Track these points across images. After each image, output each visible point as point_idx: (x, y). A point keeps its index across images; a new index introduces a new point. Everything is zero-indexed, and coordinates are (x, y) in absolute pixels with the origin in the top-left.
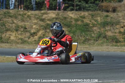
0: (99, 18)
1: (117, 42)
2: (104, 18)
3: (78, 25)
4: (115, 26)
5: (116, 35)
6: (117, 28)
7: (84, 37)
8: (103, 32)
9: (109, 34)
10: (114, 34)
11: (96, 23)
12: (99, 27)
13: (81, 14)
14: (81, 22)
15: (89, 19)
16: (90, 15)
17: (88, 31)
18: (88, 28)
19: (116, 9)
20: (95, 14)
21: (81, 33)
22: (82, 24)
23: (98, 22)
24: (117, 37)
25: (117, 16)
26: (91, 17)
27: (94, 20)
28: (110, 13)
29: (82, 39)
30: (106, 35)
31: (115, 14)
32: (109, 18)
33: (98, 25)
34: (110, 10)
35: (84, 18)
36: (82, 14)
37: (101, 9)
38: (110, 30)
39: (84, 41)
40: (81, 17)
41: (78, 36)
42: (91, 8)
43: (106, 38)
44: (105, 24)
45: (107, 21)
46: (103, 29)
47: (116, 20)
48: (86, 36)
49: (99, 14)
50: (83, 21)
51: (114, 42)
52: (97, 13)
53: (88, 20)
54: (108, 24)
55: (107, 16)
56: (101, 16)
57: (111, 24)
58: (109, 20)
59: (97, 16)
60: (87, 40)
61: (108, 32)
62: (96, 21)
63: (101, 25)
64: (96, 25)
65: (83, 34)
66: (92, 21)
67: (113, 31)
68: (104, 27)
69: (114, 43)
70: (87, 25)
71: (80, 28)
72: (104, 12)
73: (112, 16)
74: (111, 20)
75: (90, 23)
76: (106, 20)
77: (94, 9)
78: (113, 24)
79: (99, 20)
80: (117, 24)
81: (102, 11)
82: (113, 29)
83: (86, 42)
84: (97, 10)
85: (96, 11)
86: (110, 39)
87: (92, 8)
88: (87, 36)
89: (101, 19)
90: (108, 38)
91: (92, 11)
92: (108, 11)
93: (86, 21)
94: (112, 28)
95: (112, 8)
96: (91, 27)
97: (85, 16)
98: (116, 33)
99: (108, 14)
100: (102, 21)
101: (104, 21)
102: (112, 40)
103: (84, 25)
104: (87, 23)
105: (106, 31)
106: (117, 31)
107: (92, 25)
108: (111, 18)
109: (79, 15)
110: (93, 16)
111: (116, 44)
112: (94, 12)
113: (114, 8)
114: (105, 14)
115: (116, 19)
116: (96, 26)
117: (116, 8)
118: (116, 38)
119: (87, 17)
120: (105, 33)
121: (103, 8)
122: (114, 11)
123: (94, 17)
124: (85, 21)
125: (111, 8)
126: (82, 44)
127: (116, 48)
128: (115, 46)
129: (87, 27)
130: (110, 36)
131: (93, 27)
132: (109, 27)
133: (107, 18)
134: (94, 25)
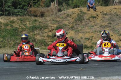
0: (28, 23)
1: (45, 46)
2: (32, 23)
3: (8, 29)
4: (43, 30)
5: (45, 38)
6: (45, 32)
7: (14, 41)
8: (32, 35)
9: (38, 38)
10: (43, 38)
11: (25, 27)
12: (28, 31)
13: (10, 19)
14: (10, 26)
15: (18, 23)
16: (19, 19)
17: (18, 35)
18: (17, 33)
19: (44, 14)
20: (24, 19)
21: (11, 37)
22: (12, 28)
23: (27, 26)
24: (46, 41)
25: (45, 20)
26: (20, 22)
27: (23, 24)
28: (38, 17)
29: (12, 43)
30: (35, 39)
31: (43, 18)
32: (37, 22)
33: (27, 30)
34: (38, 15)
35: (13, 22)
36: (12, 19)
37: (30, 14)
38: (39, 34)
39: (14, 45)
40: (10, 22)
41: (8, 40)
42: (19, 14)
43: (35, 42)
44: (34, 28)
45: (36, 26)
46: (32, 33)
47: (45, 25)
48: (15, 40)
49: (28, 18)
50: (12, 26)
51: (42, 45)
52: (25, 18)
53: (17, 25)
54: (36, 28)
55: (36, 21)
56: (30, 21)
57: (40, 29)
58: (38, 24)
59: (26, 21)
60: (17, 44)
61: (36, 36)
62: (25, 25)
63: (29, 29)
64: (25, 29)
65: (13, 38)
66: (21, 26)
67: (42, 35)
68: (33, 31)
69: (43, 47)
70: (17, 29)
71: (10, 32)
72: (32, 17)
73: (40, 20)
74: (39, 24)
75: (19, 27)
76: (34, 24)
77: (23, 14)
78: (41, 29)
79: (28, 24)
80: (45, 28)
81: (31, 16)
82: (42, 33)
83: (16, 46)
84: (26, 15)
85: (24, 16)
86: (39, 42)
87: (21, 13)
88: (17, 40)
89: (29, 24)
90: (37, 42)
91: (21, 16)
92: (36, 16)
93: (16, 25)
94: (40, 32)
95: (41, 13)
96: (20, 31)
97: (15, 20)
98: (44, 37)
99: (36, 18)
100: (31, 25)
101: (33, 25)
102: (41, 43)
103: (14, 30)
104: (16, 27)
105: (34, 35)
106: (46, 35)
107: (21, 29)
108: (40, 22)
109: (8, 19)
110: (22, 20)
111: (45, 47)
112: (23, 17)
113: (42, 12)
114: (34, 18)
115: (44, 23)
116: (25, 31)
117: (44, 12)
118: (44, 41)
119: (16, 22)
120: (34, 37)
121: (32, 12)
122: (42, 15)
123: (22, 22)
124: (14, 26)
125: (39, 13)
126: (12, 48)
127: (45, 51)
128: (44, 49)
129: (17, 31)
130: (39, 40)
131: (23, 31)
132: (38, 31)
133: (36, 22)
134: (23, 30)
